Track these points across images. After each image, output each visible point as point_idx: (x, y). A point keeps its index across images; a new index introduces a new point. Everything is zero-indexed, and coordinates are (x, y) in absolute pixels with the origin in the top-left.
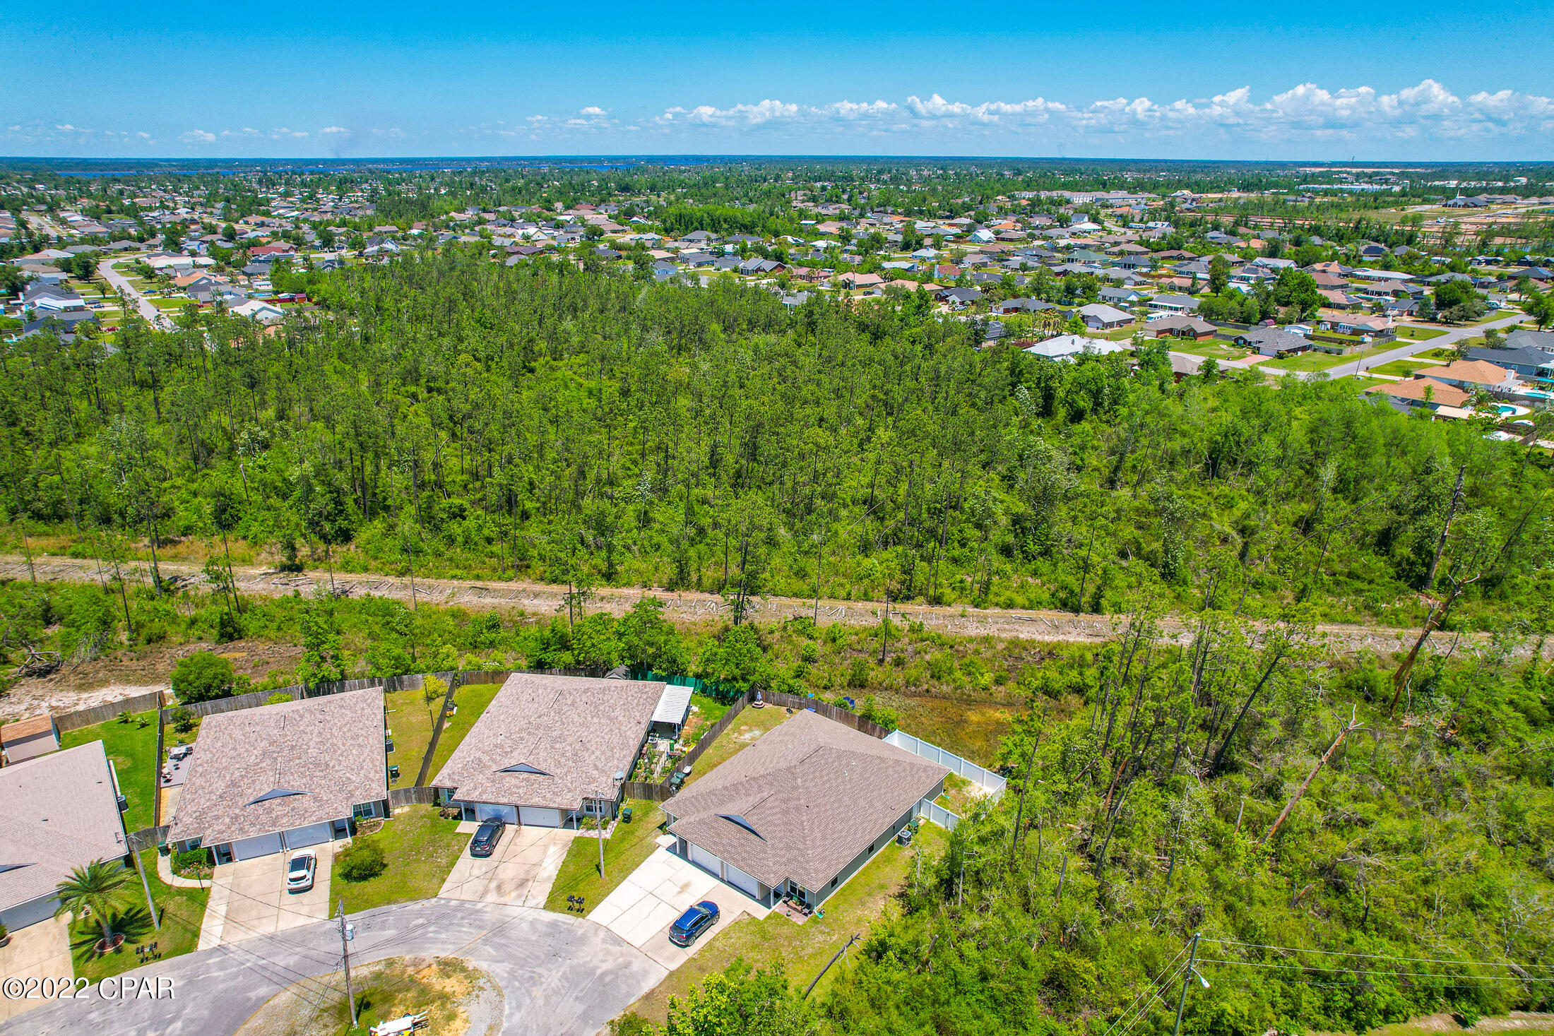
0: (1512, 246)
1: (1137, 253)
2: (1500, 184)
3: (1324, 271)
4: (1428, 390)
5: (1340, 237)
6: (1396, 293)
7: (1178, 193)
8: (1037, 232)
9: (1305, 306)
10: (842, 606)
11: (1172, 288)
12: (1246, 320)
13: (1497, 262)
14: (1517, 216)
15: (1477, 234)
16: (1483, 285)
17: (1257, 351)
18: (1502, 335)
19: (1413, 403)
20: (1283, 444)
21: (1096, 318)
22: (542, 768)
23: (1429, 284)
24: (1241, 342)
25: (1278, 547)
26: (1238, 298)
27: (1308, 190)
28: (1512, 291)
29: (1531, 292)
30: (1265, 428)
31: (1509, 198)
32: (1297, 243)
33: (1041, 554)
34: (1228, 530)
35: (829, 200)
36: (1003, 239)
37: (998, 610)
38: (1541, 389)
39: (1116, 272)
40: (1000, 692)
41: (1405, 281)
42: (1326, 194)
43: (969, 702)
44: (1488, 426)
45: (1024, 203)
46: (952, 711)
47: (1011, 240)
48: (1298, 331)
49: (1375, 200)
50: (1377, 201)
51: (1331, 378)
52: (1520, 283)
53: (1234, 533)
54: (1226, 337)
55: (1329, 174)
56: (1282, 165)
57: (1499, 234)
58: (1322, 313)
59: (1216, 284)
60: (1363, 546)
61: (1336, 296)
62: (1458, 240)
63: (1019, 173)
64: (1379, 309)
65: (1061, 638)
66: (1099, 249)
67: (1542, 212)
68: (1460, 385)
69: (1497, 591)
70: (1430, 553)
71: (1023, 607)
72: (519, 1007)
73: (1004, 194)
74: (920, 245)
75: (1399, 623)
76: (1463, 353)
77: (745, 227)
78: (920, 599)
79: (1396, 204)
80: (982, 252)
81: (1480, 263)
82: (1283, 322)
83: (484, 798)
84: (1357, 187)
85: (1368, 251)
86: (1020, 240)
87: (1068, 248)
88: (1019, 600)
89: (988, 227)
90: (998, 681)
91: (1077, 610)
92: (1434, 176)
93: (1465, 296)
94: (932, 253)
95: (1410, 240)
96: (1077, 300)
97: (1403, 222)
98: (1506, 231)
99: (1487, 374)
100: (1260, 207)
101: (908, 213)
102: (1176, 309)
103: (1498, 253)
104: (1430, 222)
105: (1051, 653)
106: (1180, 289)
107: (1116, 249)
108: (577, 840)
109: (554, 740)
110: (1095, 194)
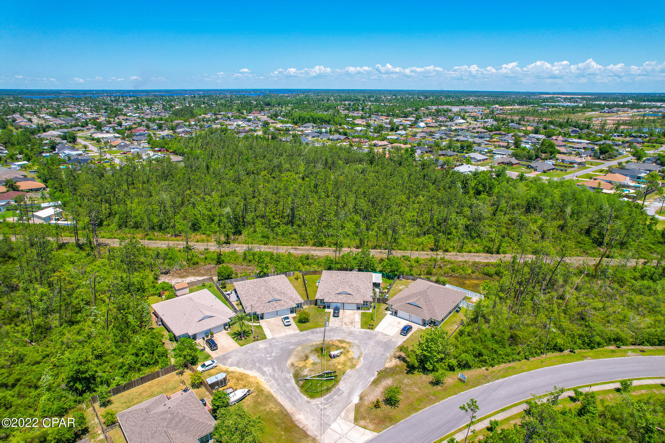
0: (627, 129)
1: (483, 132)
2: (622, 103)
3: (556, 140)
4: (599, 184)
5: (561, 126)
6: (584, 148)
7: (494, 106)
8: (442, 124)
9: (552, 153)
10: (417, 253)
11: (500, 146)
12: (530, 159)
13: (622, 136)
14: (629, 117)
15: (613, 124)
16: (617, 145)
17: (536, 170)
18: (624, 164)
19: (594, 188)
20: (552, 201)
21: (474, 158)
22: (350, 292)
23: (596, 144)
24: (529, 167)
25: (553, 234)
26: (527, 150)
27: (546, 105)
28: (628, 147)
29: (635, 148)
30: (546, 196)
31: (626, 109)
32: (545, 128)
33: (477, 237)
34: (536, 229)
35: (354, 110)
36: (429, 126)
37: (466, 253)
38: (639, 183)
39: (477, 140)
40: (474, 276)
41: (587, 144)
42: (553, 107)
43: (465, 278)
44: (620, 196)
45: (433, 111)
46: (460, 281)
47: (432, 127)
48: (550, 162)
49: (573, 110)
50: (574, 110)
51: (566, 179)
52: (630, 145)
53: (538, 230)
54: (523, 165)
55: (552, 98)
56: (534, 94)
57: (622, 124)
58: (558, 156)
59: (517, 144)
60: (581, 234)
61: (562, 149)
62: (606, 127)
63: (426, 97)
64: (578, 154)
65: (488, 261)
66: (468, 130)
67: (639, 115)
68: (610, 182)
69: (625, 246)
70: (603, 235)
71: (474, 253)
72: (365, 349)
73: (423, 107)
74: (398, 129)
75: (595, 256)
76: (610, 171)
77: (327, 121)
78: (441, 250)
79: (581, 111)
80: (422, 132)
81: (615, 136)
82: (544, 159)
83: (334, 301)
84: (565, 104)
85: (572, 131)
86: (436, 127)
87: (456, 130)
88: (473, 250)
89: (422, 121)
90: (473, 272)
91: (492, 253)
92: (595, 99)
93: (610, 150)
94: (403, 132)
95: (588, 127)
96: (465, 151)
97: (585, 120)
98: (625, 123)
99: (619, 178)
100: (528, 112)
101: (388, 115)
102: (503, 155)
103: (622, 133)
104: (595, 119)
105: (487, 265)
106: (503, 147)
107: (475, 131)
108: (362, 313)
109: (350, 286)
110: (460, 107)
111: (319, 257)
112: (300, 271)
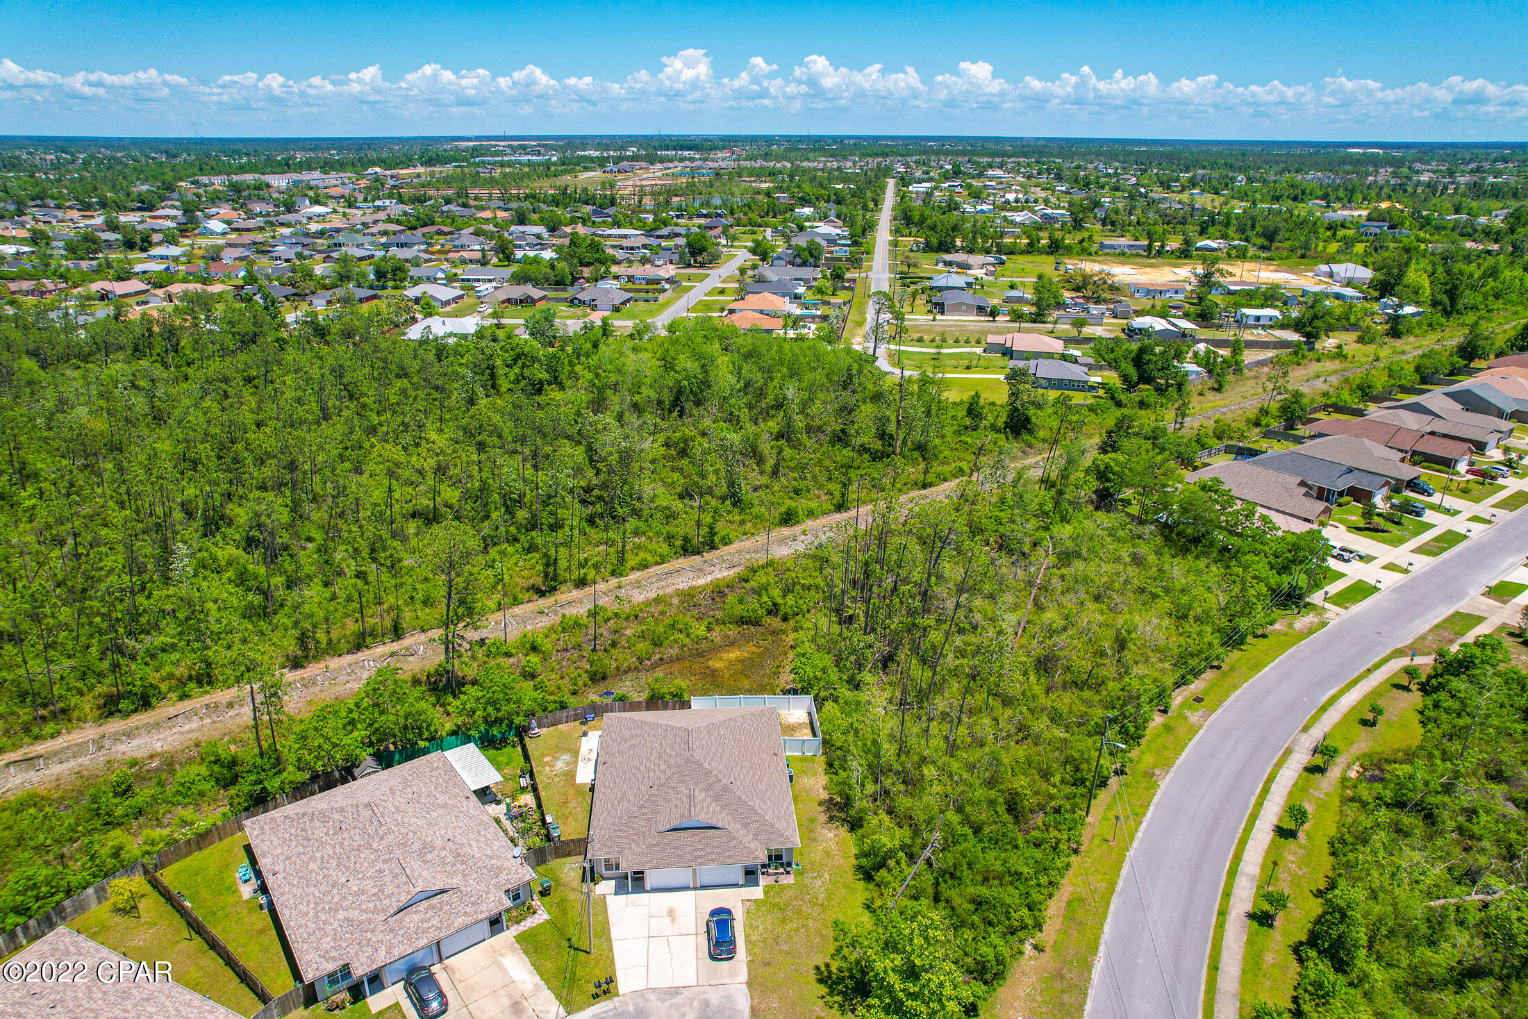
4: (750, 320)
6: (644, 247)
7: (370, 171)
8: (271, 220)
11: (464, 262)
12: (564, 282)
14: (659, 178)
17: (594, 308)
22: (439, 886)
24: (576, 302)
28: (719, 238)
31: (640, 164)
36: (240, 229)
37: (640, 573)
38: (808, 308)
39: (400, 253)
41: (641, 236)
42: (503, 166)
45: (219, 188)
47: (250, 230)
48: (611, 287)
49: (548, 169)
54: (560, 300)
57: (668, 194)
58: (614, 269)
59: (503, 253)
64: (646, 261)
65: (710, 578)
66: (354, 231)
68: (768, 313)
71: (657, 564)
73: (182, 180)
74: (148, 242)
76: (742, 288)
80: (231, 245)
82: (592, 281)
83: (396, 953)
84: (520, 158)
85: (591, 214)
86: (261, 229)
87: (321, 233)
88: (648, 558)
89: (207, 217)
91: (698, 551)
94: (173, 251)
96: (390, 284)
99: (774, 302)
100: (460, 180)
101: (87, 207)
102: (490, 280)
105: (717, 591)
106: (471, 262)
107: (373, 230)
108: (520, 938)
109: (421, 854)
110: (288, 175)
111: (170, 763)
112: (128, 868)
